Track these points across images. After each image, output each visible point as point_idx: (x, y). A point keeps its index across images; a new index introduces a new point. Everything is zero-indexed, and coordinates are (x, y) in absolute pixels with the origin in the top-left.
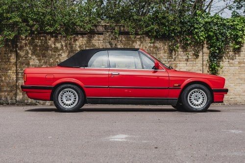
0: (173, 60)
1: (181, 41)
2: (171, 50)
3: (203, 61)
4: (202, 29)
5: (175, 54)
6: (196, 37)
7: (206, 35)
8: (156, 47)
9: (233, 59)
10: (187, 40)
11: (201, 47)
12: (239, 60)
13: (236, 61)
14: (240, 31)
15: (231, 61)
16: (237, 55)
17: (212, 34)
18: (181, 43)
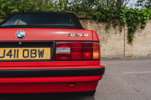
0: (108, 33)
1: (112, 23)
2: (107, 28)
3: (124, 34)
4: (125, 16)
5: (109, 30)
6: (121, 21)
7: (127, 19)
8: (99, 27)
9: (140, 32)
10: (116, 22)
11: (123, 26)
12: (144, 33)
13: (142, 34)
14: (145, 16)
15: (139, 33)
16: (143, 30)
17: (130, 19)
18: (112, 24)
